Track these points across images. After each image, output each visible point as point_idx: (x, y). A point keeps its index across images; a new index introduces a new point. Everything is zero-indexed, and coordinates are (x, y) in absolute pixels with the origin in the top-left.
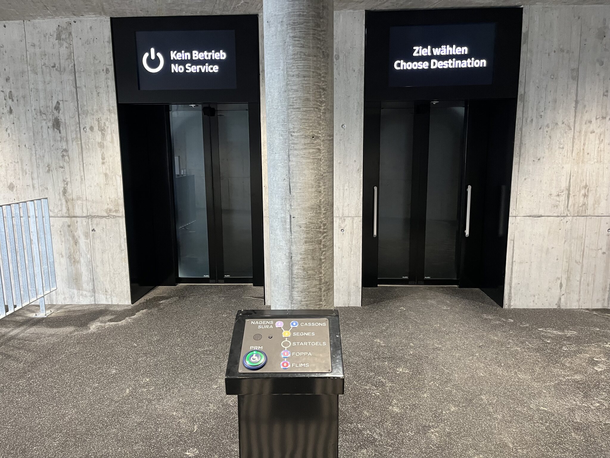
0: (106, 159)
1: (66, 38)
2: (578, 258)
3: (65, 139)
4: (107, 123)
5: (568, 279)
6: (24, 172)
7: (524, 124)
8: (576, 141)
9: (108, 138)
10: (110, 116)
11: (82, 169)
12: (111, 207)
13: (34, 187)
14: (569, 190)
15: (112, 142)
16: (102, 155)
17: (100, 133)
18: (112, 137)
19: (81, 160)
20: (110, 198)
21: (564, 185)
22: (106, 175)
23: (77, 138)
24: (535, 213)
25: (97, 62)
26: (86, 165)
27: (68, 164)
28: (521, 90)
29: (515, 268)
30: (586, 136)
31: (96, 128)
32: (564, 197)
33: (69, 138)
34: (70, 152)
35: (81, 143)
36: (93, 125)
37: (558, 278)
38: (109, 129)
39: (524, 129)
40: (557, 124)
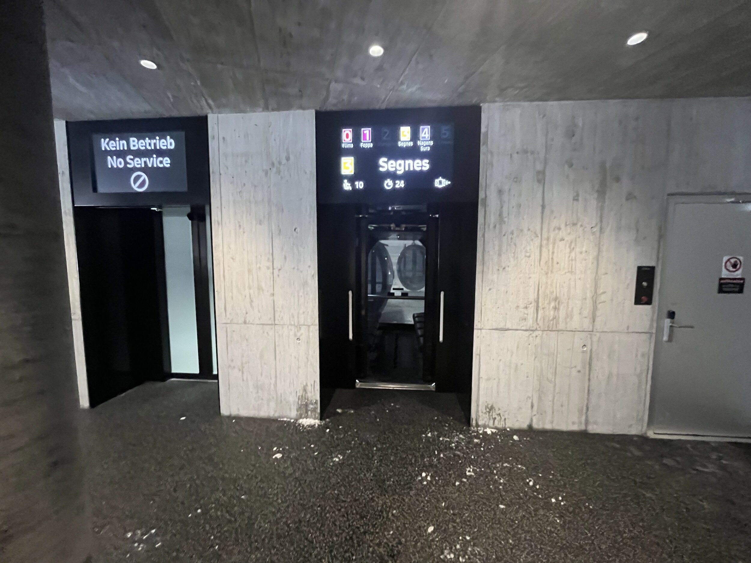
2: (550, 376)
5: (540, 398)
7: (486, 230)
8: (544, 250)
14: (537, 302)
21: (532, 296)
24: (502, 325)
28: (481, 195)
29: (482, 385)
30: (554, 244)
32: (531, 310)
37: (529, 397)
39: (486, 236)
40: (522, 231)
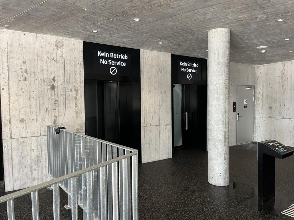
0: (78, 105)
1: (60, 46)
3: (57, 95)
4: (79, 88)
6: (31, 112)
9: (79, 94)
10: (80, 84)
11: (65, 110)
12: (79, 127)
13: (37, 120)
15: (81, 96)
16: (76, 103)
17: (75, 92)
18: (81, 94)
19: (65, 105)
20: (78, 123)
22: (77, 112)
23: (63, 94)
25: (76, 60)
26: (67, 108)
27: (58, 107)
31: (73, 90)
33: (59, 95)
34: (59, 101)
35: (65, 97)
36: (72, 89)
38: (80, 90)
